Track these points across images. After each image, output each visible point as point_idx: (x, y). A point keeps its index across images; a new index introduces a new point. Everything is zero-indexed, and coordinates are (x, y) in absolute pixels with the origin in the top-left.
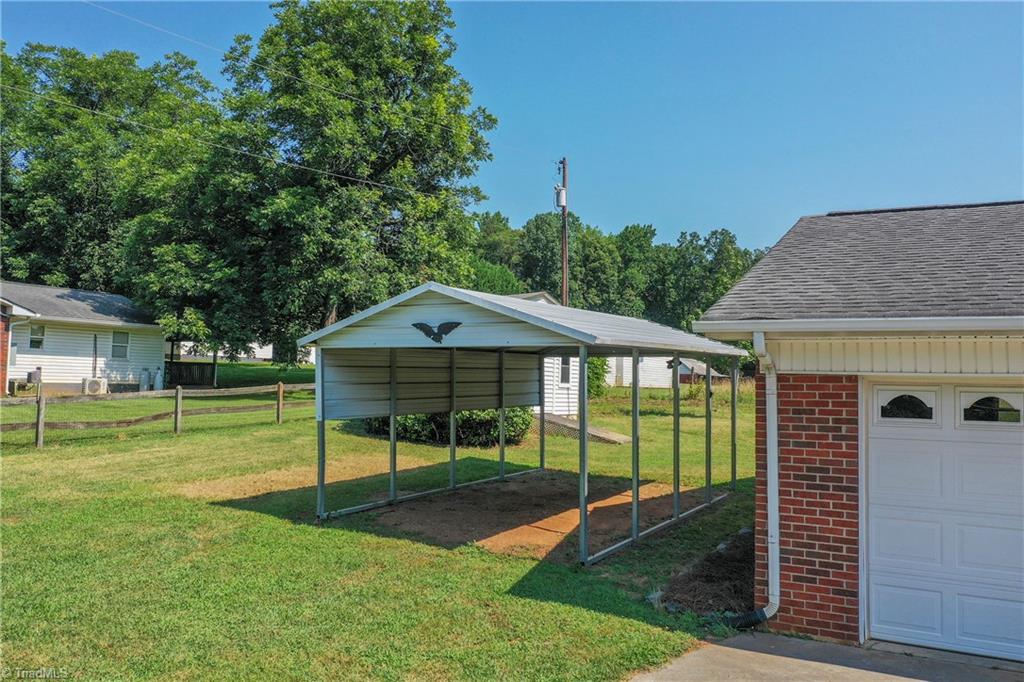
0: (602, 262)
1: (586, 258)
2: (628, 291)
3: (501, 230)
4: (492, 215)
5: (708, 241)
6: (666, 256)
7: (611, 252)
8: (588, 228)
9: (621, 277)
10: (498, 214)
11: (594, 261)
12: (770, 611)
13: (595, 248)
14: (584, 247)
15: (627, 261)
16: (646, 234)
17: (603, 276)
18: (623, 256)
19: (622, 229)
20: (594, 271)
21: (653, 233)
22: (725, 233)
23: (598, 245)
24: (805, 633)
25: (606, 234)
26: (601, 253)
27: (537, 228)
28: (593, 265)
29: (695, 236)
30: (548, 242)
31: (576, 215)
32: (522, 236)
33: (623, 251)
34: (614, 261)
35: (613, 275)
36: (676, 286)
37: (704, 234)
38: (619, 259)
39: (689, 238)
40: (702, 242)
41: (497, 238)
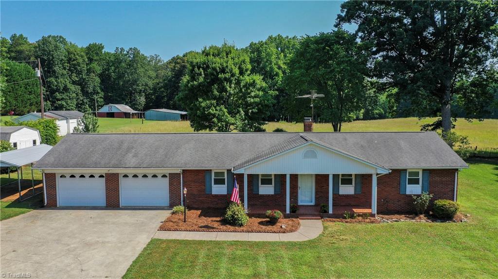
0: (78, 61)
1: (70, 60)
2: (92, 74)
3: (23, 44)
4: (18, 35)
5: (128, 52)
6: (110, 58)
7: (82, 56)
8: (71, 43)
9: (88, 68)
10: (21, 35)
11: (74, 60)
12: (45, 205)
13: (74, 54)
14: (69, 54)
15: (91, 60)
16: (99, 48)
17: (79, 68)
18: (89, 58)
19: (88, 45)
20: (74, 65)
21: (103, 48)
22: (135, 49)
23: (75, 53)
24: (50, 207)
25: (80, 47)
26: (78, 57)
27: (43, 44)
28: (74, 62)
29: (122, 49)
30: (50, 51)
31: (64, 38)
32: (35, 47)
33: (88, 56)
34: (84, 61)
35: (84, 67)
36: (114, 72)
37: (126, 49)
38: (87, 60)
39: (119, 50)
40: (125, 52)
41: (21, 48)
